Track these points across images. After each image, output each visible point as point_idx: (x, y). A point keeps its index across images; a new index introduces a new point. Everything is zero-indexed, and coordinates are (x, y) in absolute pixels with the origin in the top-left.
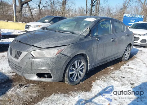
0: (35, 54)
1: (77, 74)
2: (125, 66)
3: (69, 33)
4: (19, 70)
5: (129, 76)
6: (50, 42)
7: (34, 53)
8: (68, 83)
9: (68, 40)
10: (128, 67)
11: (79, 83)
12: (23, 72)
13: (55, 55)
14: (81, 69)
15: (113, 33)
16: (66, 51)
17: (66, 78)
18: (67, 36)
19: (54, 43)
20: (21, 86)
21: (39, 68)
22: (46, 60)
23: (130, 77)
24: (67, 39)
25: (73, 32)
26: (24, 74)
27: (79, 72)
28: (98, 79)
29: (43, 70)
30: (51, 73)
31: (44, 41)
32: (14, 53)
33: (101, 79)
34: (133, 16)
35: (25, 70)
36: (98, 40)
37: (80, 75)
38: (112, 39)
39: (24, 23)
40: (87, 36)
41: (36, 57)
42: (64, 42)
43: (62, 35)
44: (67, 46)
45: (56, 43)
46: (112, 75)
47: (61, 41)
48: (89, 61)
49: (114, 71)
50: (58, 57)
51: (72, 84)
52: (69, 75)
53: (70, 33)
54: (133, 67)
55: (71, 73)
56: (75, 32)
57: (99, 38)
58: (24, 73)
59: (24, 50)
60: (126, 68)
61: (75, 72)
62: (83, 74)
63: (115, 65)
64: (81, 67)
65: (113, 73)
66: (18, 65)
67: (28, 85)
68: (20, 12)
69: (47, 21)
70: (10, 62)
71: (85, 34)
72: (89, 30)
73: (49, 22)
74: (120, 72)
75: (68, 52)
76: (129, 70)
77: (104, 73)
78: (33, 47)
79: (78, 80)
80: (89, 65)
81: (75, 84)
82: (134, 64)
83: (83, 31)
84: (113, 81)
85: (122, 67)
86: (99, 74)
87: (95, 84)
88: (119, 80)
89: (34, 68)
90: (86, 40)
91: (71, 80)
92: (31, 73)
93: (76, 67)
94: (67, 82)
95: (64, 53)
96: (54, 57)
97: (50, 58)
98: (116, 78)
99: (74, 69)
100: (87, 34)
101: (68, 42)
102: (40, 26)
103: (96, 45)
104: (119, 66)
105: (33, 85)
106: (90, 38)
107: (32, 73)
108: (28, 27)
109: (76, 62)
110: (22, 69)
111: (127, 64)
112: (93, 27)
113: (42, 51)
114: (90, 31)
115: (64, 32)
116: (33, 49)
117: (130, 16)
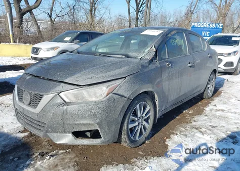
0: (68, 97)
1: (140, 128)
2: (210, 107)
3: (121, 56)
4: (38, 127)
5: (223, 123)
6: (93, 75)
7: (66, 95)
8: (128, 145)
9: (123, 68)
10: (215, 108)
11: (144, 143)
12: (47, 131)
13: (104, 96)
14: (146, 117)
15: (190, 53)
16: (122, 88)
17: (124, 137)
18: (120, 62)
19: (100, 75)
20: (43, 155)
21: (76, 123)
22: (90, 107)
23: (224, 125)
24: (121, 67)
25: (127, 55)
26: (48, 134)
27: (143, 124)
28: (173, 134)
29: (84, 124)
30: (99, 129)
31: (82, 73)
32: (27, 97)
33: (179, 133)
34: (206, 25)
35: (51, 127)
36: (170, 66)
37: (145, 128)
38: (190, 63)
39: (28, 44)
40: (152, 60)
41: (70, 103)
42: (117, 72)
43: (111, 62)
44: (123, 79)
45: (103, 75)
46: (194, 123)
47: (112, 72)
48: (157, 103)
49: (196, 117)
50: (109, 100)
51: (133, 146)
52: (128, 130)
53: (123, 56)
54: (223, 108)
55: (131, 126)
56: (131, 54)
57: (170, 62)
58: (49, 132)
59: (47, 91)
60: (213, 109)
61: (137, 124)
62: (149, 126)
63: (195, 107)
64: (146, 115)
65: (195, 121)
66: (36, 117)
67: (54, 153)
68: (19, 27)
69: (67, 39)
70: (19, 114)
71: (149, 57)
72: (154, 50)
73: (72, 41)
74: (206, 117)
75: (126, 89)
76: (218, 113)
77: (180, 122)
78: (62, 84)
79: (143, 138)
80: (157, 109)
81: (138, 145)
82: (224, 103)
83: (144, 52)
84: (199, 135)
85: (207, 109)
86: (173, 123)
87: (170, 142)
88: (209, 132)
89: (68, 122)
90: (152, 67)
91: (132, 138)
92: (62, 132)
93: (139, 115)
94: (126, 142)
95: (119, 93)
96: (103, 100)
97: (96, 103)
98: (203, 130)
99: (136, 119)
100: (152, 56)
101: (123, 73)
102: (57, 48)
103: (167, 75)
104: (201, 108)
105: (64, 151)
106: (158, 63)
107: (65, 132)
108: (36, 51)
109: (138, 106)
110: (46, 126)
111: (213, 103)
112: (161, 44)
113: (81, 91)
114: (156, 52)
115: (111, 56)
116: (64, 89)
117: (201, 26)
